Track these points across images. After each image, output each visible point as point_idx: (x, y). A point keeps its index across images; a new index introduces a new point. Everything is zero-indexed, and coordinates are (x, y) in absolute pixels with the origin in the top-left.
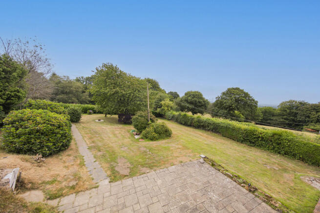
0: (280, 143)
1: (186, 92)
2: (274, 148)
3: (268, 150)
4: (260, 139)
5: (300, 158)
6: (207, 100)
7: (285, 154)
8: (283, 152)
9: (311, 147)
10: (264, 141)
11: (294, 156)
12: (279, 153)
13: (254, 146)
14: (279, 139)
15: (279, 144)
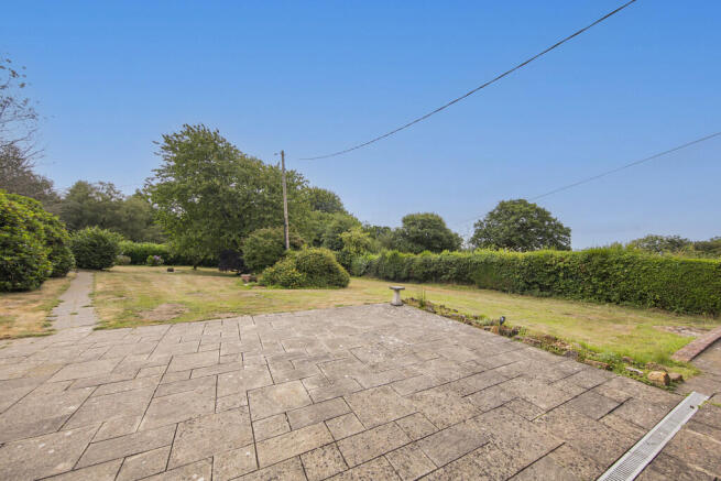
0: (607, 274)
1: (405, 215)
2: (595, 290)
3: (583, 297)
4: (561, 275)
5: (656, 301)
6: (456, 235)
7: (622, 300)
8: (616, 296)
9: (675, 270)
10: (571, 277)
11: (642, 299)
12: (609, 300)
13: (550, 296)
14: (602, 264)
15: (604, 277)
